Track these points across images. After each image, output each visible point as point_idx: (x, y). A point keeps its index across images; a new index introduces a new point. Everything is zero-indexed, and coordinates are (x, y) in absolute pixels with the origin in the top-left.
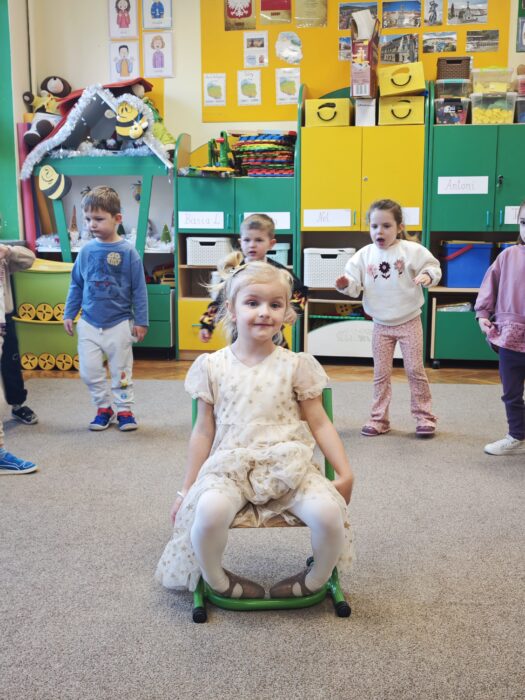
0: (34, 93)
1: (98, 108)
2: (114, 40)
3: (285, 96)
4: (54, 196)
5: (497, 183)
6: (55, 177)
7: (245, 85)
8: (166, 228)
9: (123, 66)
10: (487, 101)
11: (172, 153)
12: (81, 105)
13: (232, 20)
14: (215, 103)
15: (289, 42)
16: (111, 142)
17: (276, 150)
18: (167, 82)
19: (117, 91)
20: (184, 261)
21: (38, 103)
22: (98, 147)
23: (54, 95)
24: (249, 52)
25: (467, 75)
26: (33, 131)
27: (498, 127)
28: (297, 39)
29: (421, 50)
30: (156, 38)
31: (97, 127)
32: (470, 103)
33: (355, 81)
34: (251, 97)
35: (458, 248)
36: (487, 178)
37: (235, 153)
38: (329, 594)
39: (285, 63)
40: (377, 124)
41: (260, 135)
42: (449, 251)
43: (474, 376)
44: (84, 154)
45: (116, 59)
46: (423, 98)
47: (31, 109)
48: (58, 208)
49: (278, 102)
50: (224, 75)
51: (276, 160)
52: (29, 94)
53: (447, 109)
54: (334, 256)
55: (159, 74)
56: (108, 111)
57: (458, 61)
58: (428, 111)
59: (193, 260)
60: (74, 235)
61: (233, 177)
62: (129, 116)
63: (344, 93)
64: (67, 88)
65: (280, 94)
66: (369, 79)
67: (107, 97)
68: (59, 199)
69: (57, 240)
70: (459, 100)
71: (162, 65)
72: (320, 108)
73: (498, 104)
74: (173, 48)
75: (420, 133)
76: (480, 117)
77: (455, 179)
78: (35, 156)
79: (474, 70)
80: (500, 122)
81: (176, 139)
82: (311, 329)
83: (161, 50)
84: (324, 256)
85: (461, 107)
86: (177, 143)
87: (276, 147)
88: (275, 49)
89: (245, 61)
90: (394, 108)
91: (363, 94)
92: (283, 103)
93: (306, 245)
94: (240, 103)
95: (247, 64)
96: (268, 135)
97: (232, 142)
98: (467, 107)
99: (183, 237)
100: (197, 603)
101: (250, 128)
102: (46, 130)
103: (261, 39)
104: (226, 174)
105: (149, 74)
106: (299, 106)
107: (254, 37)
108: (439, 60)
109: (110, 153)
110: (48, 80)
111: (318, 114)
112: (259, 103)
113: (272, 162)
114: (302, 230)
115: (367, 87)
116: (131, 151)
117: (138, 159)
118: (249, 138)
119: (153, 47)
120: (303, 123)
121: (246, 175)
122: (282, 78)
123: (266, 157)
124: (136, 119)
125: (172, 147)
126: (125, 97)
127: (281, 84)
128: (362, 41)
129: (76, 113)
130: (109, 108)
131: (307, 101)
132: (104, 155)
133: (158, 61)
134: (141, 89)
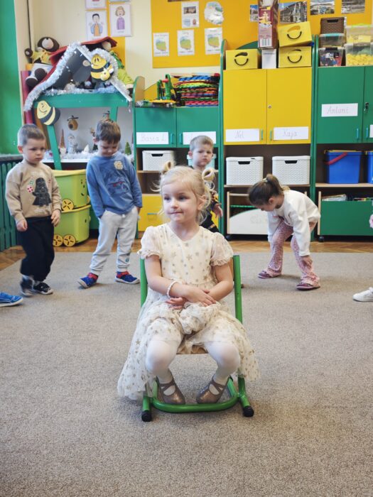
0: (33, 49)
1: (78, 59)
2: (89, 10)
3: (211, 48)
4: (48, 123)
5: (364, 108)
6: (49, 109)
7: (183, 41)
8: (128, 144)
9: (96, 29)
10: (357, 49)
11: (131, 90)
12: (66, 57)
14: (162, 54)
15: (214, 9)
16: (88, 83)
17: (206, 87)
18: (127, 39)
19: (91, 47)
20: (141, 168)
21: (36, 56)
22: (79, 87)
23: (47, 50)
24: (185, 17)
25: (342, 30)
26: (33, 76)
27: (365, 67)
28: (220, 7)
29: (309, 13)
30: (118, 8)
31: (77, 72)
32: (344, 51)
33: (262, 36)
34: (187, 49)
35: (337, 155)
36: (356, 105)
37: (176, 90)
38: (239, 401)
39: (211, 24)
40: (277, 67)
41: (194, 76)
42: (330, 158)
43: (348, 247)
44: (69, 92)
45: (90, 24)
46: (310, 47)
47: (31, 61)
48: (51, 131)
49: (207, 53)
50: (168, 34)
51: (206, 94)
52: (29, 50)
53: (328, 55)
54: (248, 163)
55: (121, 34)
56: (85, 61)
57: (335, 21)
58: (314, 57)
59: (147, 167)
60: (63, 150)
61: (175, 107)
62: (100, 65)
63: (253, 45)
64: (56, 45)
65: (208, 47)
66: (271, 35)
67: (84, 51)
68: (52, 125)
69: (51, 154)
70: (336, 49)
71: (123, 28)
72: (236, 56)
73: (364, 51)
74: (131, 15)
75: (309, 73)
76: (352, 60)
77: (334, 106)
78: (34, 94)
79: (347, 27)
80: (366, 64)
81: (134, 80)
82: (232, 215)
83: (123, 17)
84: (240, 163)
85: (338, 54)
86: (134, 83)
87: (205, 85)
88: (204, 14)
89: (183, 23)
90: (289, 55)
91: (267, 46)
92: (210, 53)
93: (228, 155)
94: (180, 54)
95: (184, 26)
96: (200, 76)
97: (174, 82)
98: (342, 53)
99: (140, 150)
100: (145, 407)
101: (187, 72)
102: (42, 76)
103: (194, 8)
104: (170, 105)
105: (114, 34)
106: (221, 55)
107: (189, 6)
108: (322, 20)
109: (87, 91)
110: (42, 39)
111: (235, 60)
112: (193, 53)
113: (203, 96)
114: (225, 144)
115: (270, 40)
116: (102, 90)
117: (107, 96)
118: (186, 79)
119: (117, 14)
120: (224, 67)
121: (184, 105)
122: (209, 35)
123: (198, 92)
124: (105, 67)
125: (131, 86)
126: (97, 51)
127: (209, 39)
128: (266, 8)
129: (62, 63)
130: (86, 59)
131: (227, 51)
132: (83, 93)
133: (121, 25)
134: (108, 45)
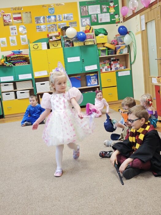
3: (23, 42)
7: (12, 40)
13: (6, 23)
14: (4, 46)
15: (22, 28)
24: (11, 31)
27: (81, 46)
28: (25, 27)
29: (58, 28)
32: (73, 41)
34: (14, 43)
39: (22, 34)
46: (60, 41)
50: (5, 38)
54: (44, 84)
58: (63, 44)
61: (13, 66)
75: (62, 50)
76: (76, 44)
84: (41, 84)
85: (71, 42)
88: (19, 30)
90: (53, 44)
92: (23, 44)
93: (36, 82)
94: (11, 45)
95: (11, 35)
103: (15, 28)
107: (12, 27)
111: (33, 47)
112: (17, 45)
114: (35, 78)
122: (22, 38)
127: (22, 39)
131: (30, 44)
